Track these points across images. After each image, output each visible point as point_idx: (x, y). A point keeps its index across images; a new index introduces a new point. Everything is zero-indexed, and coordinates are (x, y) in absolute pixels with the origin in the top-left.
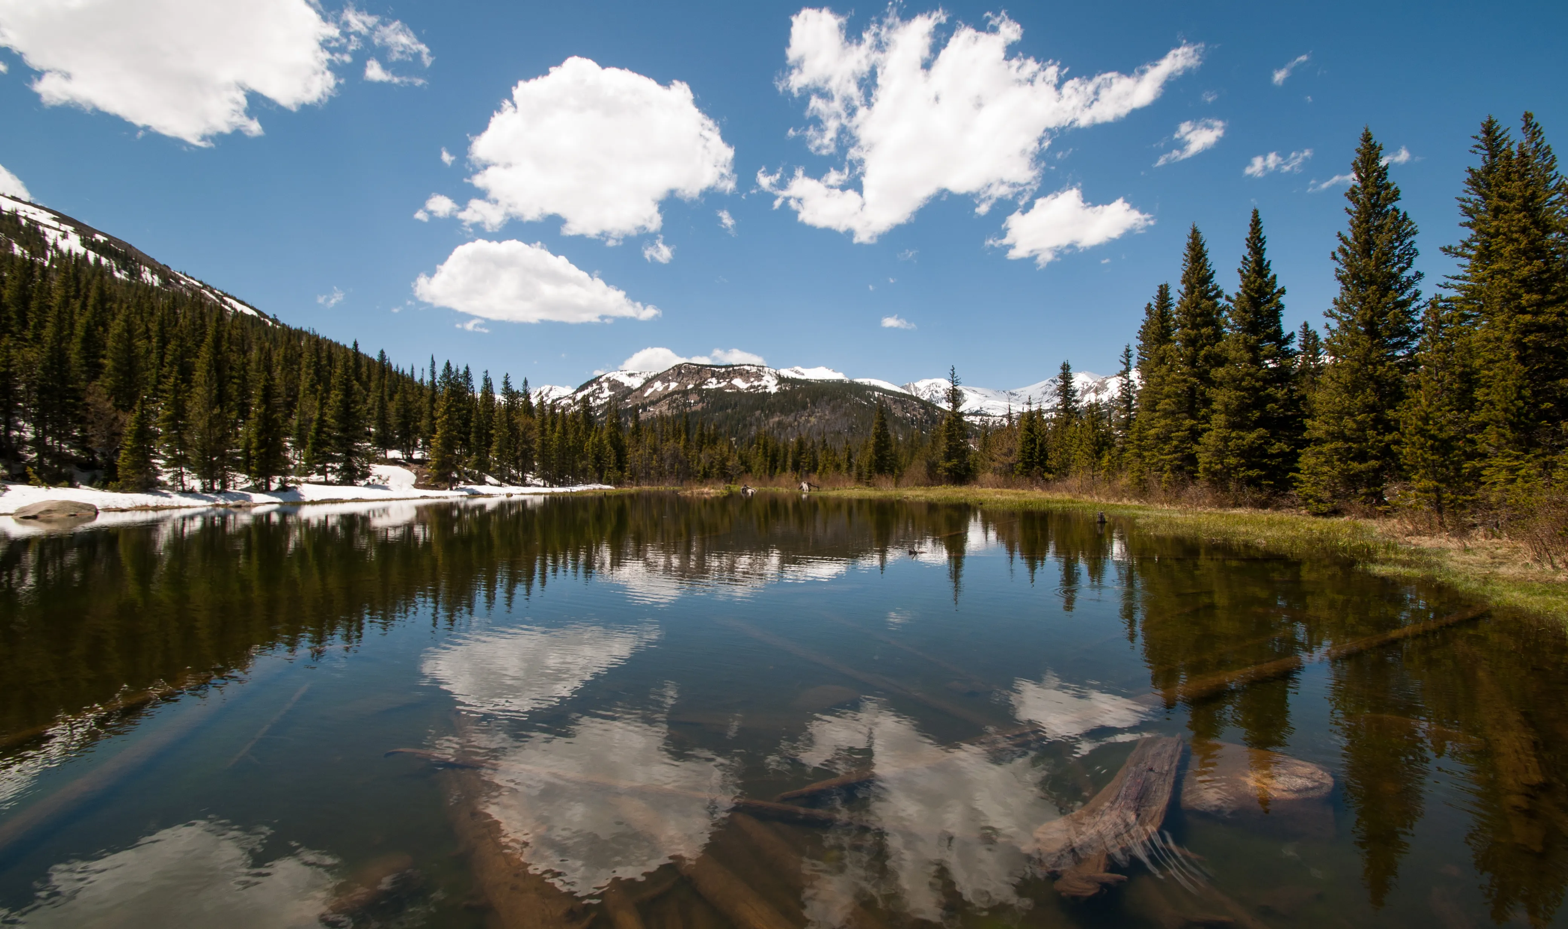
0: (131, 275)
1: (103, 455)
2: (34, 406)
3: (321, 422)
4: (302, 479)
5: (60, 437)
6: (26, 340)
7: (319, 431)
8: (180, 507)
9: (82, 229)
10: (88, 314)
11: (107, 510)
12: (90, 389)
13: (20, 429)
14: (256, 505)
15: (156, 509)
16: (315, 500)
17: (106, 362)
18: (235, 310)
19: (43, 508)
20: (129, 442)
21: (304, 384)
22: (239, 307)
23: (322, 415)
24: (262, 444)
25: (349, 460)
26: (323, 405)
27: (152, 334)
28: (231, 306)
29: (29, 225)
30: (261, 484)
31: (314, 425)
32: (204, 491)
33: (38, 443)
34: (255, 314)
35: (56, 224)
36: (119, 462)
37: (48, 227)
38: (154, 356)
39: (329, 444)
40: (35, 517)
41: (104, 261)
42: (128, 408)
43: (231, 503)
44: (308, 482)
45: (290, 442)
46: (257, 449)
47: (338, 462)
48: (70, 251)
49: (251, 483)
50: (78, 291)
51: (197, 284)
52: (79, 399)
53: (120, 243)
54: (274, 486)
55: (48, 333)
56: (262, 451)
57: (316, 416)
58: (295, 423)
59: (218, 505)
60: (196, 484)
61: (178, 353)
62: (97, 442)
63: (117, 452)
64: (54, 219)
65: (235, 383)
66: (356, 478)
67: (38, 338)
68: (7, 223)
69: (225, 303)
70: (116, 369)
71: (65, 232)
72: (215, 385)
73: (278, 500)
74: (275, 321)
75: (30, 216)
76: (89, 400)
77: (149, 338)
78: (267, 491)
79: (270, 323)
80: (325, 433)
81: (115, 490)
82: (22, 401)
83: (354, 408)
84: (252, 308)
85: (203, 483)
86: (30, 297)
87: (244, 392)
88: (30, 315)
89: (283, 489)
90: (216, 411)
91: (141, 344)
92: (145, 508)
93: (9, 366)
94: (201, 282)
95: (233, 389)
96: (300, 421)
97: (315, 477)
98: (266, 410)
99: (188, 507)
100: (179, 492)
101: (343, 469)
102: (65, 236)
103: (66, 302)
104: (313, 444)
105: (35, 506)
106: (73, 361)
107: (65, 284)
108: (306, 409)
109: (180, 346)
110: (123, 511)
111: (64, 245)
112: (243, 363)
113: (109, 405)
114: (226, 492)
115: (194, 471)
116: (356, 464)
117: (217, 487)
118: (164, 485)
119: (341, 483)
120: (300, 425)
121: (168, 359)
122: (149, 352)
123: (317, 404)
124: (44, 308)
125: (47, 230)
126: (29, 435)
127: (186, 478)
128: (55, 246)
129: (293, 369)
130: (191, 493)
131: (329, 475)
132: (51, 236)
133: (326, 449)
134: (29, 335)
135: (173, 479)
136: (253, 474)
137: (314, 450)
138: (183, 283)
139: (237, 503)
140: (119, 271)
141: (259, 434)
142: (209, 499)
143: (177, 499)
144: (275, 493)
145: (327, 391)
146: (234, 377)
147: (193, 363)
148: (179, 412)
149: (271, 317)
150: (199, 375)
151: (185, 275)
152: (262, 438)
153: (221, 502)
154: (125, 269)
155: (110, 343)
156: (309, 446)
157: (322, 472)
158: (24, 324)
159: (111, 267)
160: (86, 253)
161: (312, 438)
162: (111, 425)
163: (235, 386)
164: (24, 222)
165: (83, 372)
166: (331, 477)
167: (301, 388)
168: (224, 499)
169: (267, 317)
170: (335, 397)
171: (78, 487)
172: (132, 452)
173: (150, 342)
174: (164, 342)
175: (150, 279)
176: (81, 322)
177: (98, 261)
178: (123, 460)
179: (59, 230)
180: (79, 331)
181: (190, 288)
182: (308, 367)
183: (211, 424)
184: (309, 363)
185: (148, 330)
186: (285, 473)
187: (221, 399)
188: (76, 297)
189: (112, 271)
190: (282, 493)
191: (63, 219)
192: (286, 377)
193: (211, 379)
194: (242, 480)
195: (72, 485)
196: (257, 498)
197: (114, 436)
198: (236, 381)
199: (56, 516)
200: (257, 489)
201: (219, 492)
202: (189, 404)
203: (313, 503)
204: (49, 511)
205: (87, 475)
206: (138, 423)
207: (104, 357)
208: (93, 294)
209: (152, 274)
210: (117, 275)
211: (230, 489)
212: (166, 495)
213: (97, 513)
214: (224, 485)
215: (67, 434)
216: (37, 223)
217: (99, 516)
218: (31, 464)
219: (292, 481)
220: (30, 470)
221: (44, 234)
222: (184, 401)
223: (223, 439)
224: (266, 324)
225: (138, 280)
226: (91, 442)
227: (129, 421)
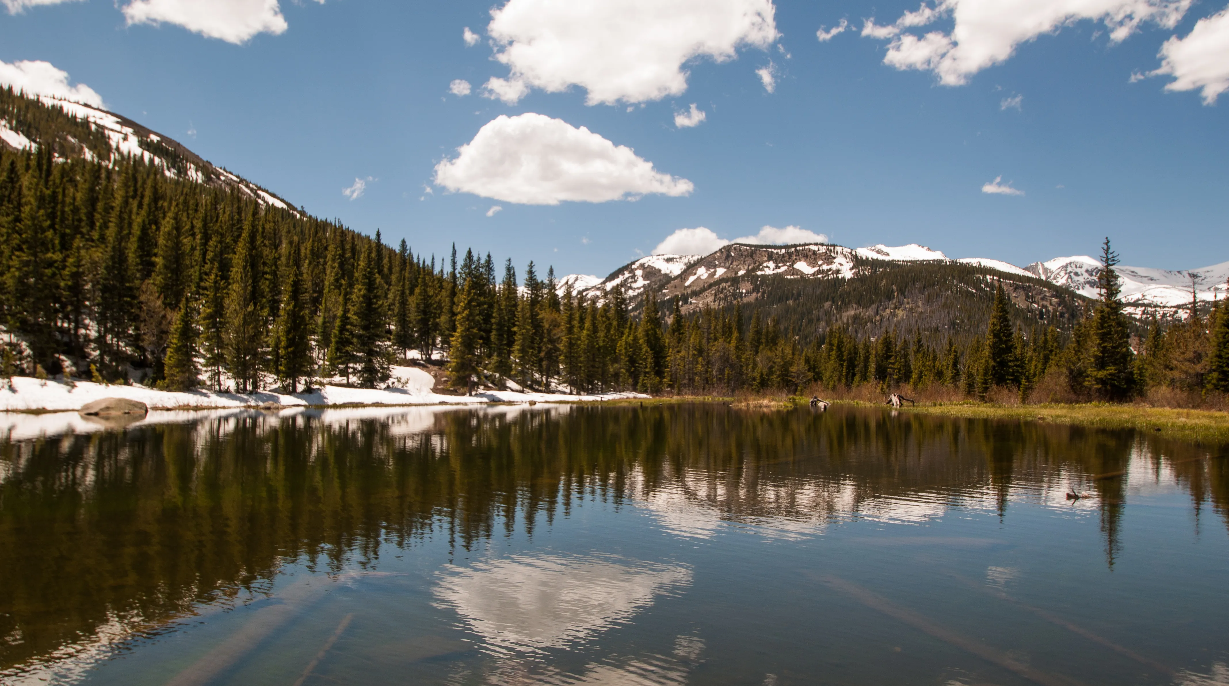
0: (179, 173)
1: (153, 353)
2: (98, 305)
3: (345, 319)
4: (326, 380)
5: (117, 335)
6: (93, 241)
7: (342, 329)
8: (216, 408)
9: (141, 132)
10: (143, 212)
11: (155, 408)
12: (144, 287)
13: (86, 327)
14: (284, 407)
15: (197, 408)
16: (338, 403)
17: (157, 260)
18: (267, 203)
19: (103, 405)
20: (174, 340)
21: (329, 278)
22: (271, 200)
23: (346, 311)
24: (291, 342)
25: (370, 361)
26: (346, 300)
27: (196, 230)
28: (264, 200)
29: (97, 130)
30: (288, 385)
31: (338, 323)
32: (238, 391)
33: (100, 341)
34: (285, 206)
35: (118, 127)
36: (166, 360)
37: (112, 130)
38: (197, 253)
39: (352, 343)
40: (96, 414)
41: (157, 160)
42: (174, 307)
43: (261, 404)
44: (331, 384)
45: (314, 340)
46: (286, 348)
47: (360, 362)
48: (129, 153)
49: (279, 384)
50: (136, 191)
51: (235, 178)
52: (134, 297)
53: (170, 141)
54: (300, 388)
55: (111, 232)
56: (290, 350)
57: (340, 313)
58: (320, 321)
59: (249, 407)
60: (230, 384)
61: (218, 249)
62: (148, 341)
63: (164, 351)
64: (118, 123)
65: (266, 279)
66: (376, 380)
67: (103, 239)
68: (80, 129)
69: (258, 196)
70: (166, 267)
71: (126, 135)
72: (250, 281)
73: (303, 402)
74: (302, 213)
75: (99, 122)
76: (143, 298)
77: (194, 235)
78: (294, 392)
79: (298, 216)
80: (347, 330)
81: (162, 389)
82: (88, 300)
83: (376, 303)
84: (282, 200)
85: (237, 383)
86: (97, 199)
87: (275, 289)
88: (97, 216)
89: (309, 390)
90: (250, 308)
91: (186, 240)
92: (186, 408)
93: (79, 266)
94: (238, 177)
95: (265, 286)
96: (324, 318)
97: (337, 379)
98: (295, 307)
99: (224, 408)
100: (215, 392)
101: (365, 370)
102: (125, 139)
103: (126, 202)
104: (337, 342)
105: (97, 403)
106: (130, 260)
107: (125, 185)
108: (330, 305)
109: (220, 242)
110: (168, 410)
111: (125, 147)
112: (275, 258)
113: (159, 303)
114: (257, 393)
115: (229, 370)
116: (377, 365)
117: (249, 387)
118: (202, 384)
119: (362, 386)
120: (324, 322)
121: (210, 255)
122: (193, 249)
123: (341, 299)
124: (108, 209)
125: (112, 134)
126: (93, 334)
127: (222, 378)
128: (118, 149)
129: (319, 262)
130: (225, 393)
131: (351, 376)
132: (115, 139)
133: (349, 349)
134: (95, 235)
135: (211, 378)
136: (281, 375)
137: (338, 349)
138: (222, 178)
139: (267, 404)
140: (169, 169)
141: (288, 332)
142: (242, 400)
143: (215, 399)
144: (300, 395)
145: (351, 285)
146: (266, 273)
147: (231, 259)
148: (218, 309)
149: (299, 209)
150: (236, 272)
151: (225, 170)
152: (291, 336)
153: (253, 403)
154: (174, 167)
155: (161, 241)
156: (333, 345)
157: (344, 373)
158: (92, 225)
159: (163, 166)
160: (142, 154)
161: (335, 336)
162: (160, 323)
163: (267, 282)
164: (93, 127)
165: (138, 270)
166: (353, 379)
167: (326, 283)
168: (256, 400)
169: (295, 209)
170: (358, 291)
171: (131, 385)
172: (178, 350)
173: (194, 239)
174: (206, 238)
175: (194, 176)
176: (138, 221)
177: (152, 161)
178: (169, 358)
179: (121, 132)
180: (136, 230)
181: (229, 183)
182: (334, 260)
183: (245, 323)
184: (334, 256)
185: (193, 227)
186: (310, 374)
187: (254, 296)
188: (134, 197)
189: (163, 170)
190: (307, 395)
191: (125, 122)
192: (312, 272)
193: (246, 276)
194: (271, 380)
195: (127, 383)
196: (286, 399)
197: (163, 333)
198: (268, 276)
199: (113, 413)
200: (285, 390)
201: (251, 393)
202: (227, 301)
203: (335, 406)
204: (108, 408)
205: (139, 373)
206: (183, 321)
207: (156, 255)
208: (148, 193)
209: (197, 171)
210: (167, 173)
211: (261, 390)
212: (205, 395)
213: (147, 411)
214: (255, 385)
215: (124, 332)
216: (103, 127)
217: (148, 414)
218: (94, 362)
219: (316, 383)
220: (93, 367)
221: (109, 138)
222: (223, 298)
223: (255, 338)
224: (294, 216)
225: (184, 178)
226: (143, 340)
227: (175, 318)
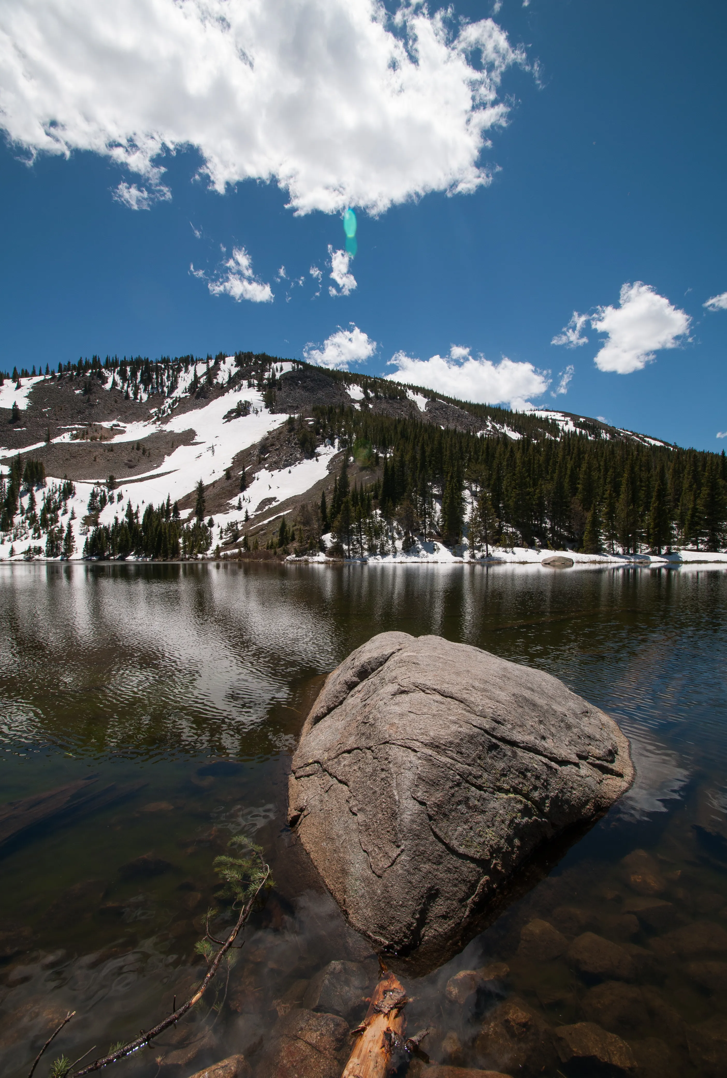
0: (596, 438)
1: (578, 535)
2: (551, 512)
3: (695, 510)
4: (681, 547)
5: (559, 526)
6: (548, 480)
7: (693, 516)
8: (611, 562)
9: (574, 418)
10: (572, 462)
11: (578, 562)
12: (572, 501)
13: (546, 523)
14: (652, 562)
15: (600, 562)
16: (688, 560)
17: (579, 486)
18: (651, 444)
19: (552, 560)
20: (588, 527)
21: (686, 485)
22: (653, 442)
23: (695, 505)
24: (656, 525)
25: (714, 535)
26: (696, 497)
27: (601, 467)
28: (648, 443)
29: (552, 422)
30: (656, 550)
31: (690, 512)
32: (624, 554)
33: (552, 529)
34: (662, 444)
35: (563, 418)
36: (584, 538)
37: (560, 420)
38: (601, 480)
39: (700, 524)
40: (549, 564)
41: (583, 432)
42: (588, 510)
43: (637, 560)
44: (685, 549)
45: (676, 524)
46: (653, 528)
47: (706, 536)
48: (569, 431)
49: (649, 550)
50: (569, 451)
51: (629, 433)
52: (568, 507)
53: (590, 420)
54: (663, 552)
55: (556, 476)
56: (656, 530)
57: (691, 506)
58: (679, 512)
59: (630, 562)
60: (620, 550)
61: (613, 476)
62: (575, 527)
63: (583, 533)
64: (562, 416)
65: (643, 490)
66: (719, 548)
67: (552, 478)
68: (544, 424)
69: (645, 441)
70: (583, 489)
71: (567, 421)
72: (631, 492)
73: (665, 560)
74: (675, 447)
75: (553, 418)
76: (572, 507)
77: (600, 470)
78: (659, 554)
79: (672, 449)
80: (697, 516)
81: (582, 553)
82: (546, 509)
83: (717, 498)
84: (661, 441)
85: (624, 550)
86: (550, 459)
87: (649, 496)
88: (550, 467)
89: (669, 553)
90: (631, 507)
91: (595, 474)
92: (594, 562)
93: (541, 494)
94: (631, 432)
95: (642, 494)
96: (682, 510)
97: (690, 546)
98: (659, 504)
99: (615, 562)
100: (611, 554)
101: (709, 541)
102: (567, 424)
103: (564, 458)
104: (689, 524)
105: (549, 558)
106: (565, 487)
107: (564, 449)
108: (685, 502)
109: (614, 472)
110: (584, 563)
111: (566, 429)
112: (648, 477)
113: (580, 508)
114: (635, 555)
115: (619, 543)
116: (719, 537)
117: (631, 552)
118: (605, 550)
119: (708, 551)
120: (681, 513)
121: (608, 480)
122: (599, 478)
123: (692, 498)
124: (555, 463)
125: (559, 422)
126: (548, 526)
127: (615, 547)
128: (563, 429)
129: (680, 477)
130: (617, 555)
131: (700, 545)
132: (561, 424)
133: (698, 528)
134: (549, 477)
135: (609, 547)
136: (651, 544)
137: (690, 529)
138: (622, 435)
139: (640, 560)
140: (590, 436)
141: (655, 520)
142: (626, 558)
143: (611, 558)
144: (663, 556)
145: (699, 488)
146: (643, 487)
147: (621, 481)
148: (612, 509)
149: (673, 444)
150: (623, 488)
151: (623, 430)
152: (656, 521)
153: (633, 560)
154: (593, 434)
155: (581, 476)
156: (686, 526)
157: (695, 543)
158: (548, 473)
159: (587, 434)
160: (576, 430)
161: (688, 521)
162: (581, 519)
163: (643, 492)
164: (550, 421)
165: (570, 493)
166: (701, 546)
167: (684, 488)
168: (634, 558)
169: (670, 445)
170: (705, 491)
171: (567, 551)
172: (590, 532)
173: (600, 473)
174: (606, 470)
175: (605, 436)
177: (581, 433)
178: (586, 537)
179: (564, 421)
180: (569, 472)
181: (627, 437)
182: (689, 474)
183: (628, 515)
184: (689, 471)
185: (600, 465)
186: (669, 544)
187: (634, 500)
188: (568, 455)
189: (587, 437)
190: (668, 556)
191: (566, 414)
192: (674, 483)
193: (628, 489)
194: (645, 548)
195: (565, 550)
196: (653, 558)
197: (582, 525)
198: (643, 488)
199: (557, 563)
200: (653, 553)
201: (632, 555)
202: (617, 504)
203: (687, 562)
204: (554, 561)
205: (571, 545)
206: (592, 517)
207: (579, 484)
208: (575, 451)
209: (606, 433)
210: (589, 438)
211: (639, 553)
212: (605, 556)
213: (573, 563)
214: (635, 551)
215: (564, 525)
216: (555, 420)
217: (574, 565)
218: (549, 539)
219: (675, 549)
220: (548, 542)
221: (558, 425)
222: (615, 503)
223: (634, 523)
224: (669, 450)
225: (599, 439)
226: (572, 528)
227: (589, 515)
